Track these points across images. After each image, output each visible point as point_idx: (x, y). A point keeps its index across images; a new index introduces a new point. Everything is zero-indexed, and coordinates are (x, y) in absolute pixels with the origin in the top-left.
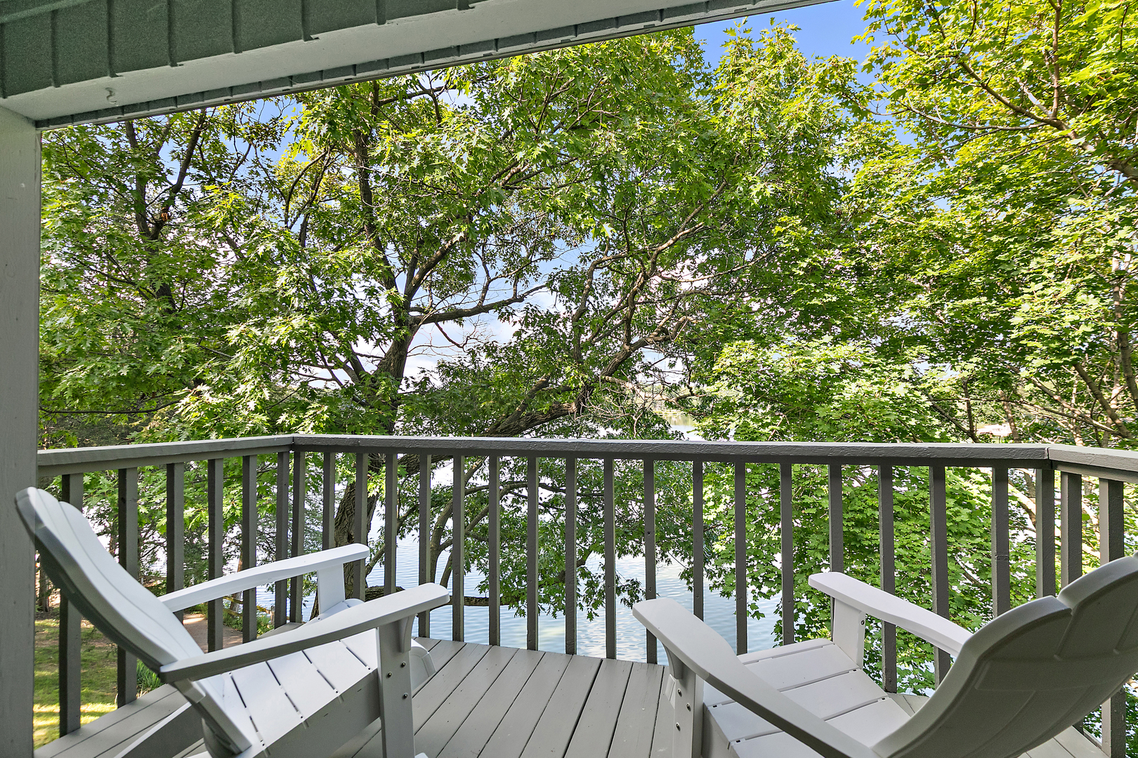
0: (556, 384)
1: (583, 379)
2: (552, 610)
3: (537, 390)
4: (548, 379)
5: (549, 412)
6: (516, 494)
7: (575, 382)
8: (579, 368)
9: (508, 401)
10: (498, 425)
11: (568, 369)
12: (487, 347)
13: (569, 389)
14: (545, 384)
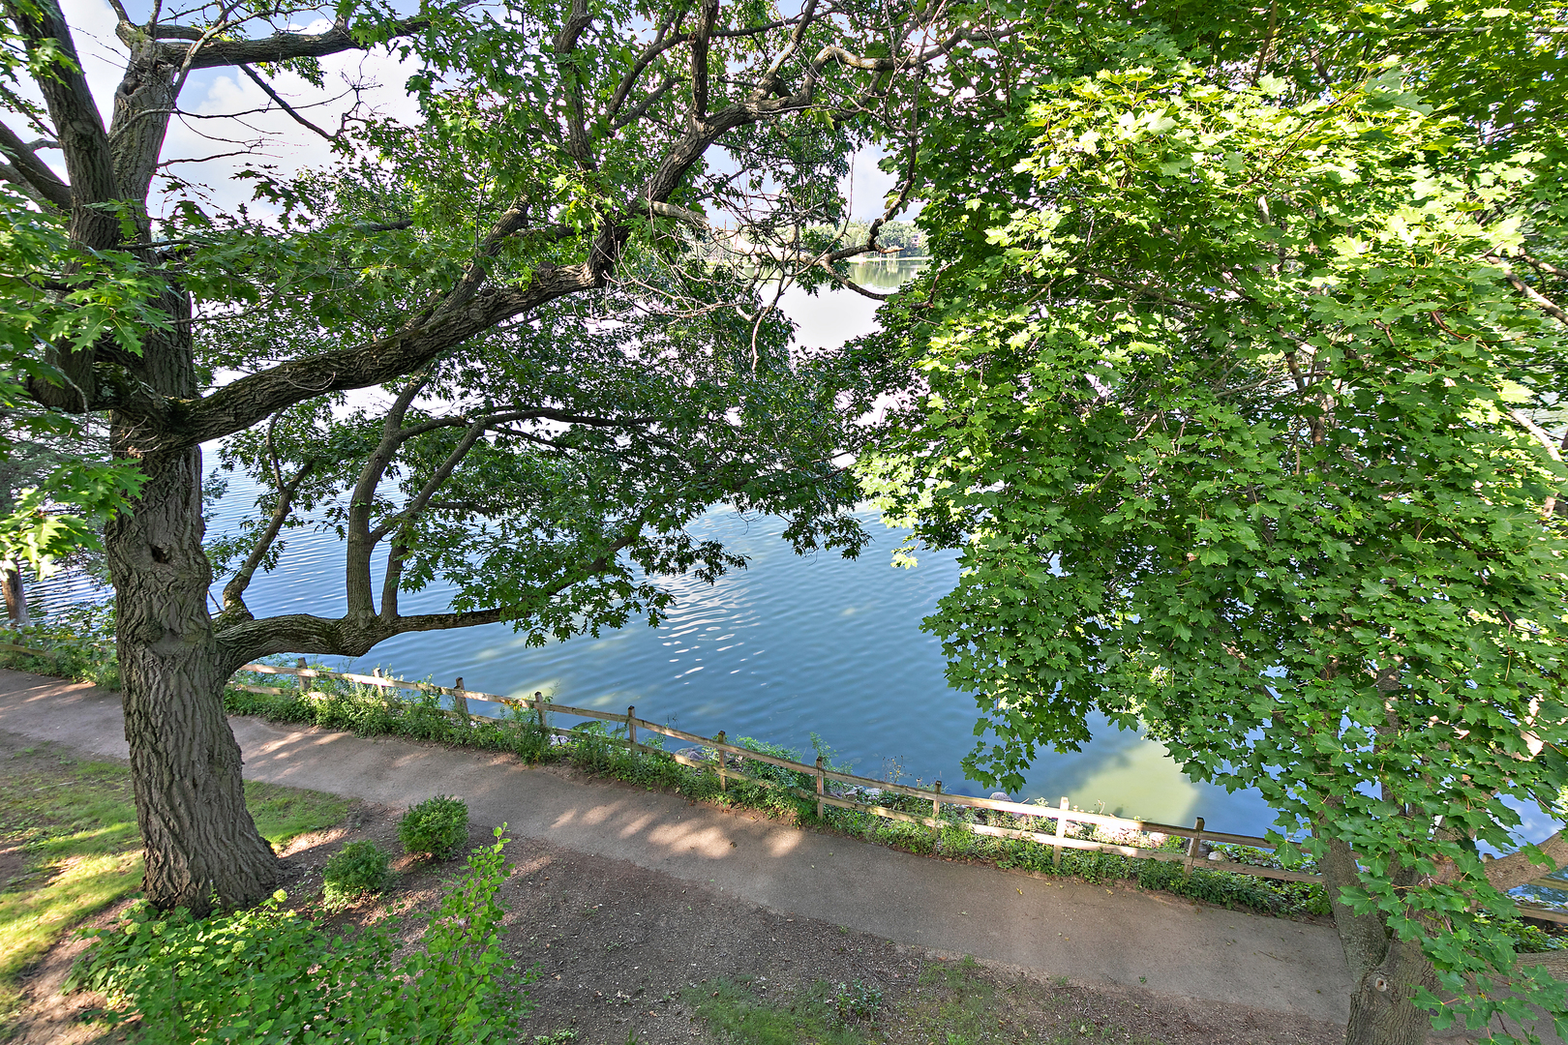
0: (545, 221)
1: (599, 208)
2: (590, 627)
3: (503, 235)
4: (524, 208)
5: (533, 286)
6: (500, 430)
7: (582, 214)
8: (587, 181)
9: (429, 264)
10: (429, 314)
11: (560, 182)
12: (375, 132)
13: (571, 232)
14: (521, 219)
